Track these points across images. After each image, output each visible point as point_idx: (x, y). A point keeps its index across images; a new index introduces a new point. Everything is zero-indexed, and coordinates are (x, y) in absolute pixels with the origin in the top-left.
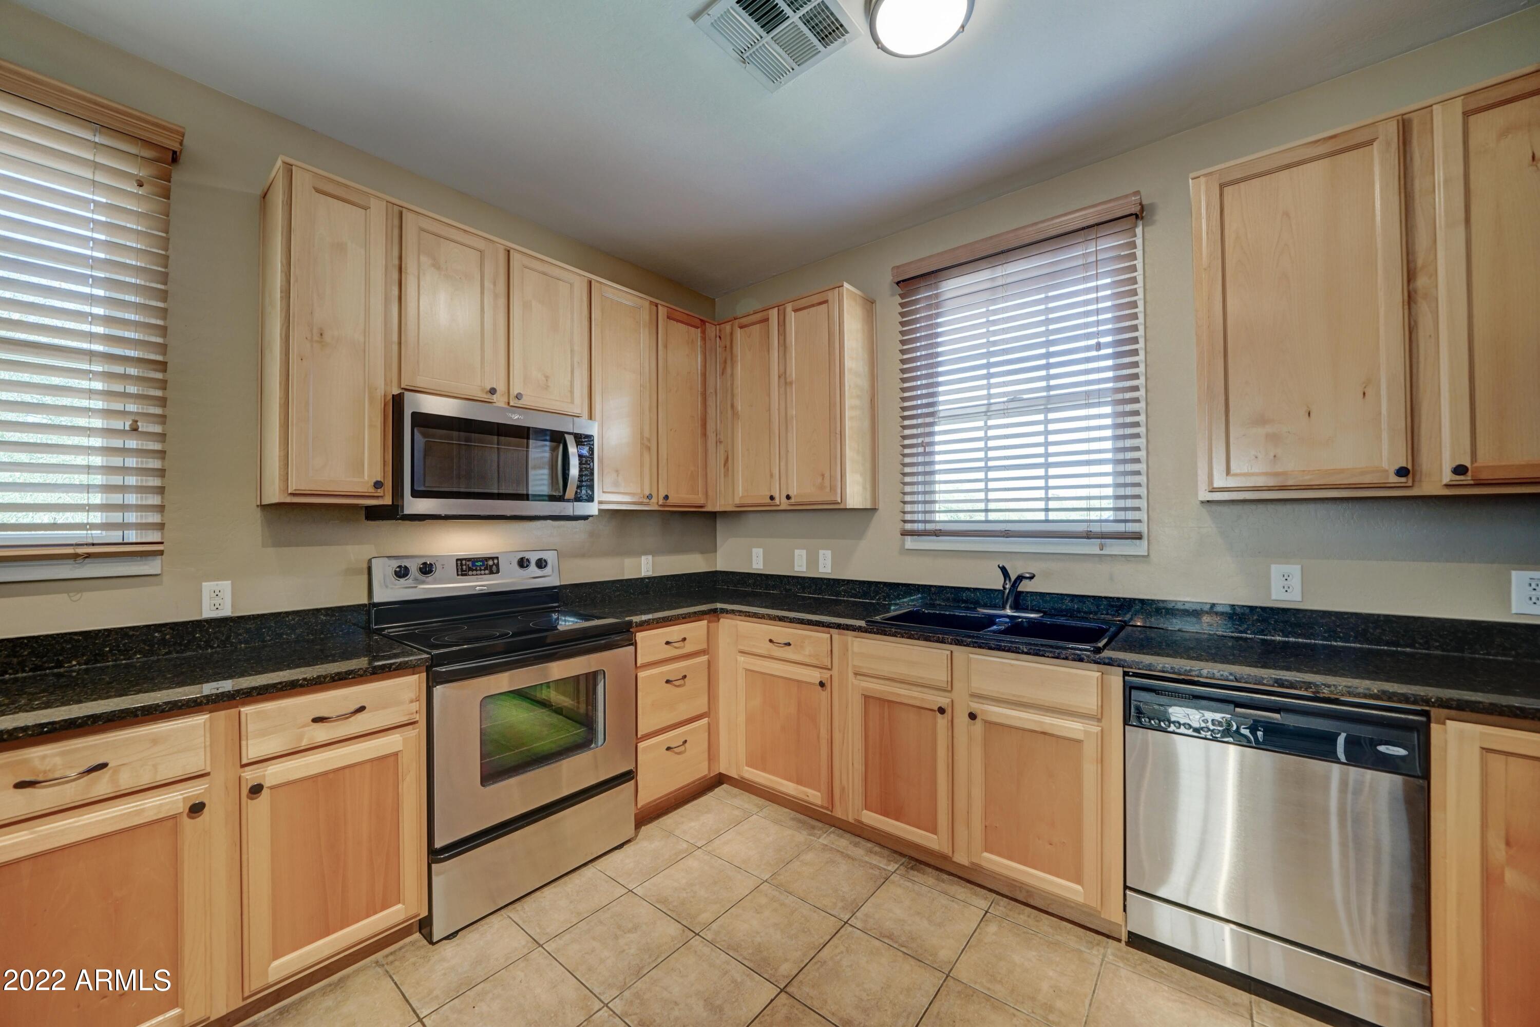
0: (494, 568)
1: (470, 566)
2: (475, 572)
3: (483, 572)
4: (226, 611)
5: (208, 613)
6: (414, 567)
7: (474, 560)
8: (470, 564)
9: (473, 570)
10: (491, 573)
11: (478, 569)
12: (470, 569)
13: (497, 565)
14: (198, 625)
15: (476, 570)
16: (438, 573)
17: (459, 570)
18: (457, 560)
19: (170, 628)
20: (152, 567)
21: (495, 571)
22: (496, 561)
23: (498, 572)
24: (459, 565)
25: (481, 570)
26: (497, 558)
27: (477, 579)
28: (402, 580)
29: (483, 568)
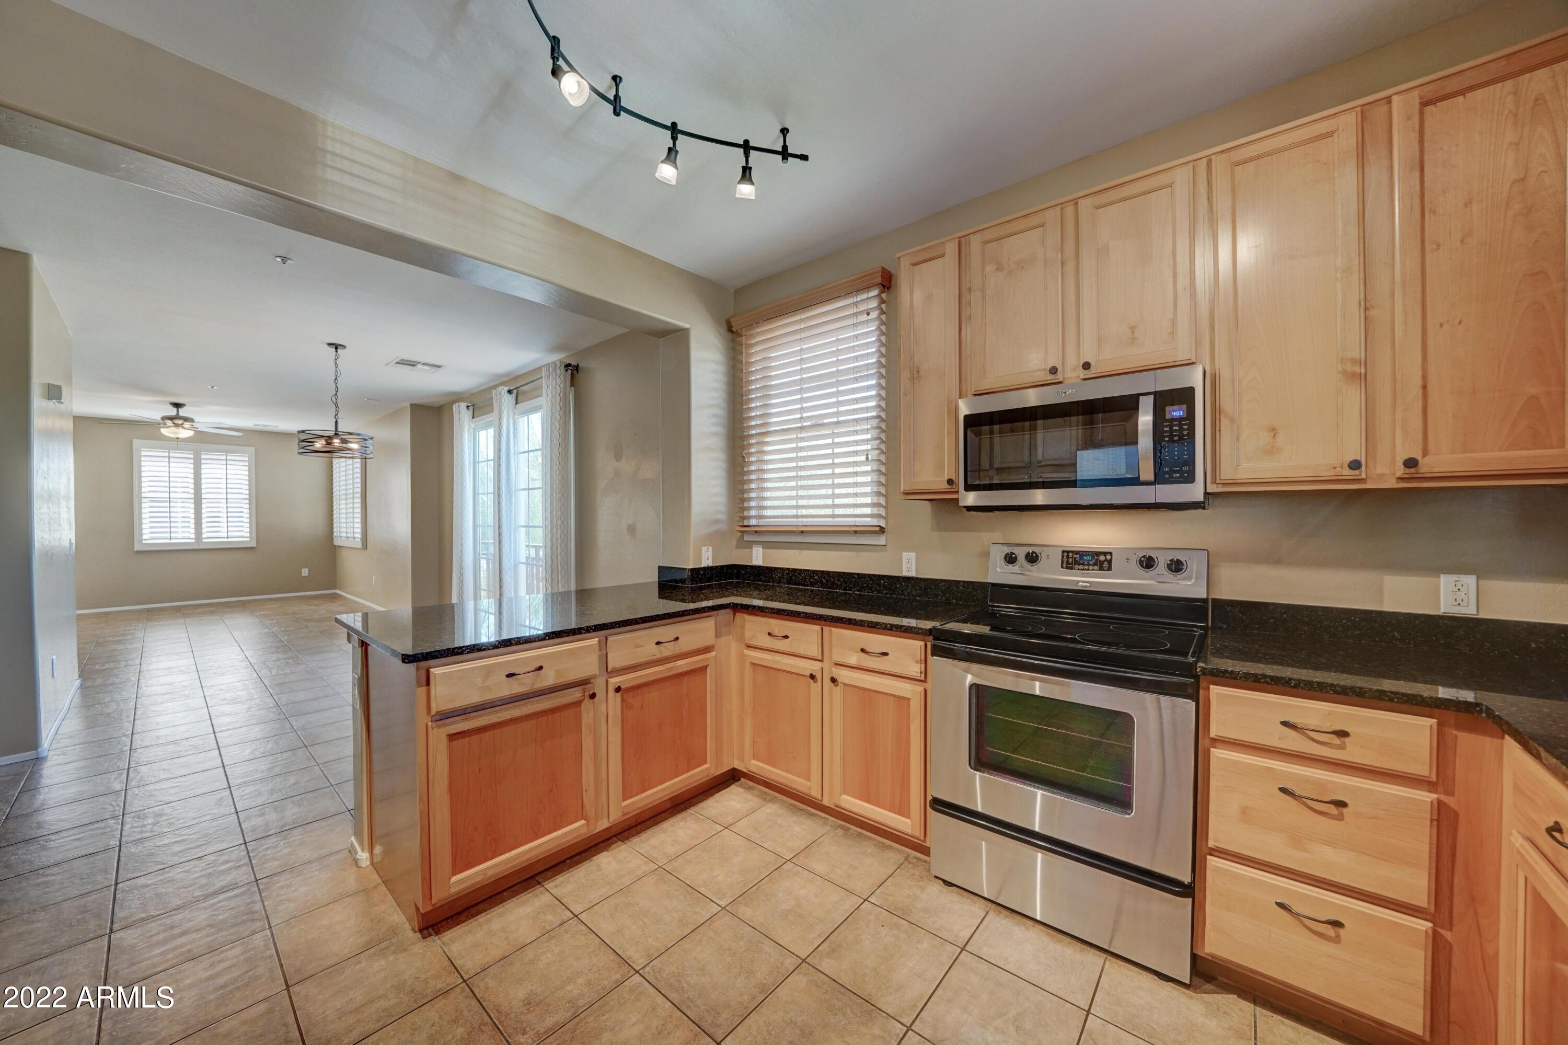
0: (1106, 565)
1: (1078, 559)
2: (1081, 567)
3: (1091, 567)
4: (913, 574)
5: (905, 573)
6: (1021, 553)
7: (1082, 554)
8: (1077, 557)
9: (1079, 564)
10: (1101, 569)
11: (1086, 563)
12: (1076, 563)
13: (1110, 562)
14: (898, 579)
15: (1083, 564)
16: (1042, 563)
17: (1065, 563)
18: (1063, 552)
19: (887, 579)
20: (882, 540)
21: (1106, 568)
22: (1108, 557)
23: (1109, 569)
24: (1065, 557)
25: (1088, 565)
26: (1111, 554)
27: (1083, 574)
28: (1010, 566)
29: (1091, 563)
